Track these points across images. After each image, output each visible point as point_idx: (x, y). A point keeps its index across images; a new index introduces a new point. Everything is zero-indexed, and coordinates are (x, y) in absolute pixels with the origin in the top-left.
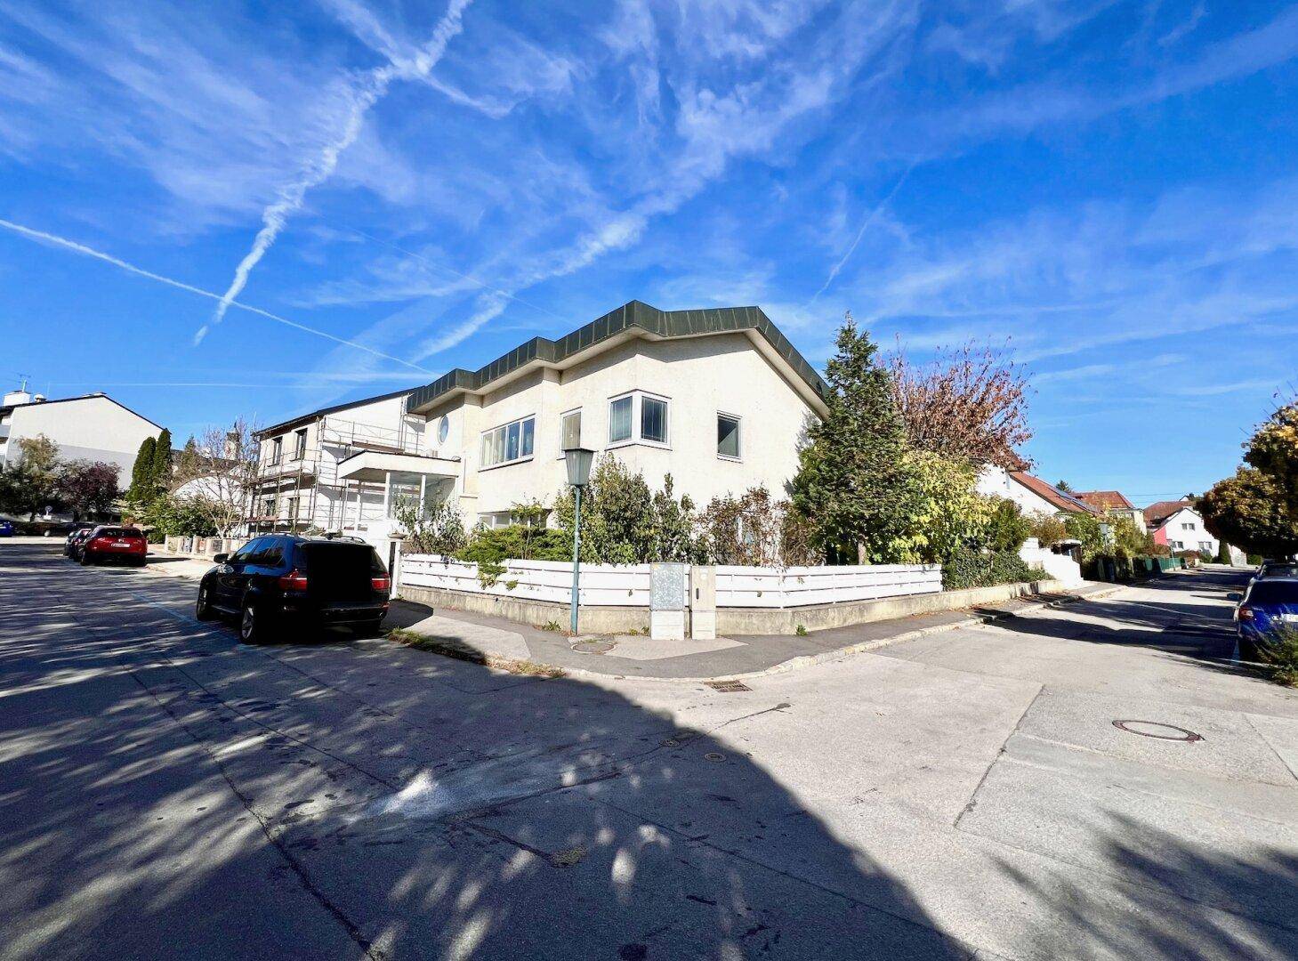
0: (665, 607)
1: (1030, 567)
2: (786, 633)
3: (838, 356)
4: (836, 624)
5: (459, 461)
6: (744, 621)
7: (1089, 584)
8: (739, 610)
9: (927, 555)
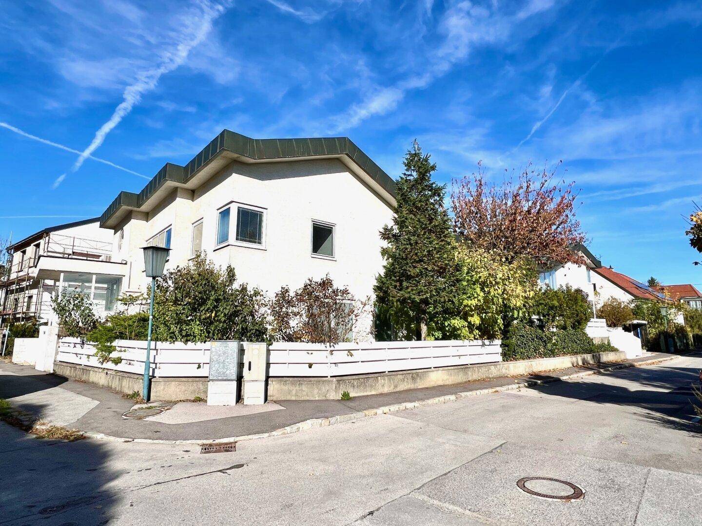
0: (220, 378)
1: (596, 342)
2: (331, 398)
3: (405, 174)
4: (386, 390)
5: (126, 264)
6: (294, 389)
7: (649, 354)
8: (291, 379)
9: (486, 332)
